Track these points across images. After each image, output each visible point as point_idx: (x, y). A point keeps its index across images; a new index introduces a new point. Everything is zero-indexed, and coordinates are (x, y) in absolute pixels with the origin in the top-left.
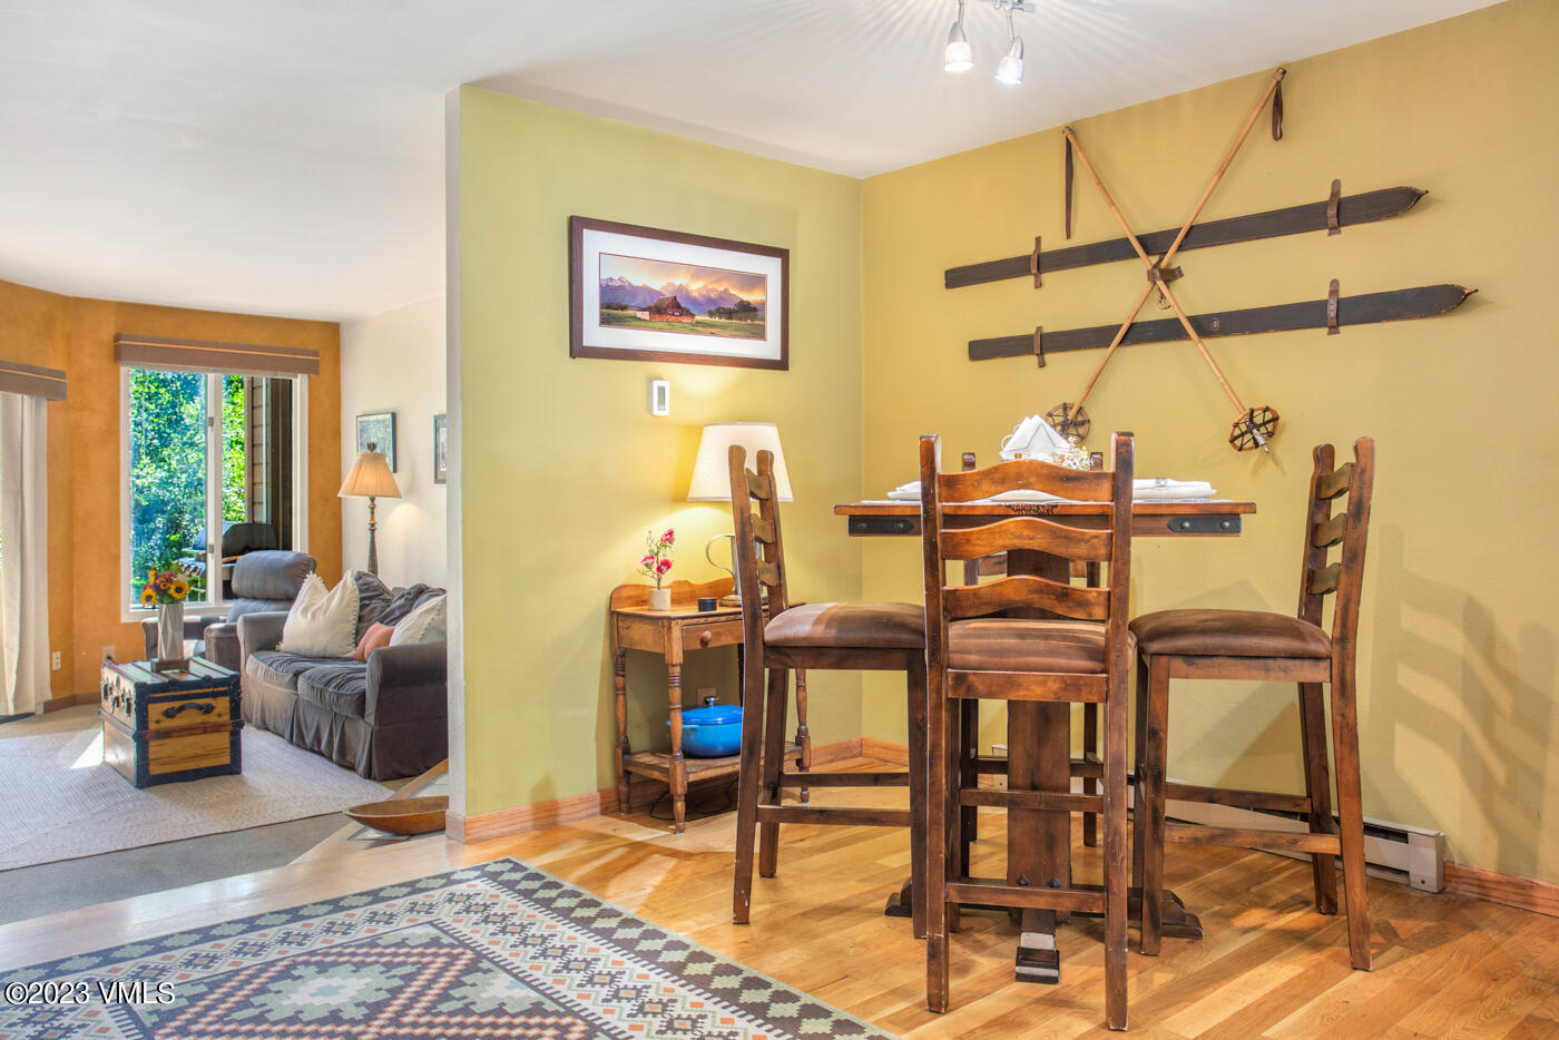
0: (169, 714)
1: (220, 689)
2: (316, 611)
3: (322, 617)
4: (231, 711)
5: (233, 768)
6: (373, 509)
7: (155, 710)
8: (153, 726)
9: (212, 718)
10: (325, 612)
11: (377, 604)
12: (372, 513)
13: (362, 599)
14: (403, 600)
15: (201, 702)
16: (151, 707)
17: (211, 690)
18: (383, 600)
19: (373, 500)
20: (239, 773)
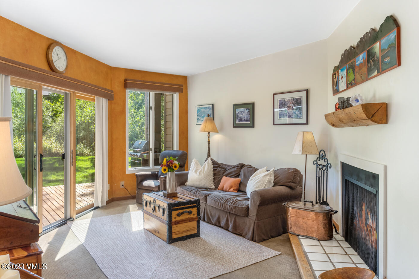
0: (179, 215)
1: (194, 205)
2: (200, 172)
3: (202, 174)
4: (197, 213)
5: (197, 235)
6: (209, 136)
7: (174, 213)
8: (174, 220)
9: (191, 216)
10: (203, 173)
11: (218, 169)
12: (209, 138)
13: (213, 167)
14: (235, 169)
15: (188, 210)
16: (173, 212)
17: (191, 205)
18: (221, 168)
19: (209, 133)
20: (199, 237)
